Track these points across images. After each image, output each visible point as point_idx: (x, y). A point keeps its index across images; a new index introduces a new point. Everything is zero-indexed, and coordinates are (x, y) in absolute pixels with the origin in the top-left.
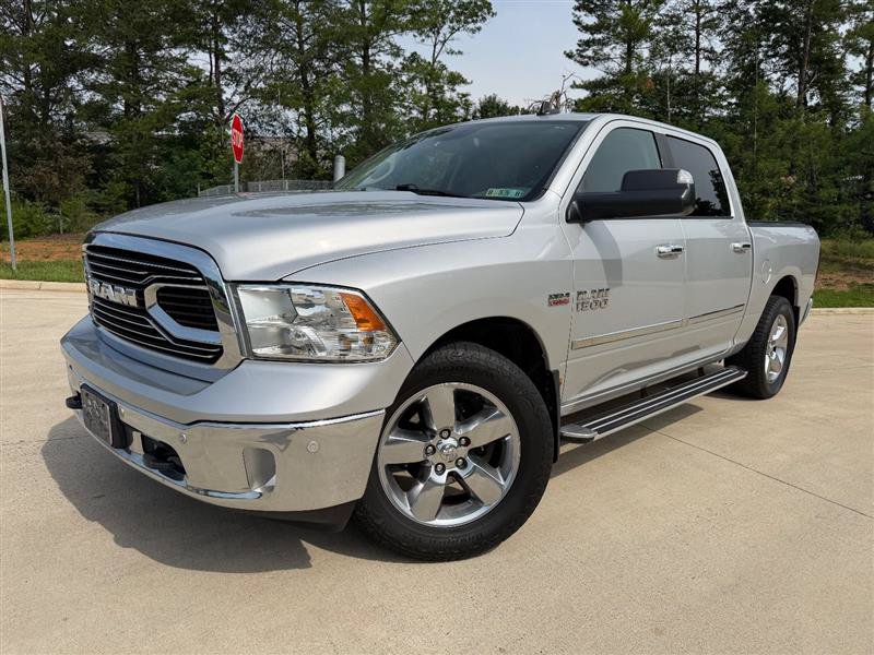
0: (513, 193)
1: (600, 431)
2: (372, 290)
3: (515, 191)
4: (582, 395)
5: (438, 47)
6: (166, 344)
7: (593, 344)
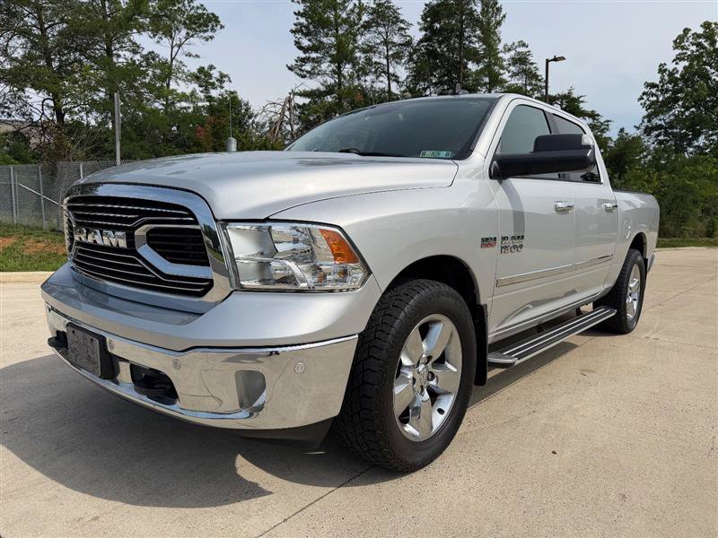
0: (443, 154)
1: (519, 357)
2: (349, 226)
3: (445, 153)
4: (500, 328)
5: (175, 49)
6: (156, 280)
7: (512, 282)
